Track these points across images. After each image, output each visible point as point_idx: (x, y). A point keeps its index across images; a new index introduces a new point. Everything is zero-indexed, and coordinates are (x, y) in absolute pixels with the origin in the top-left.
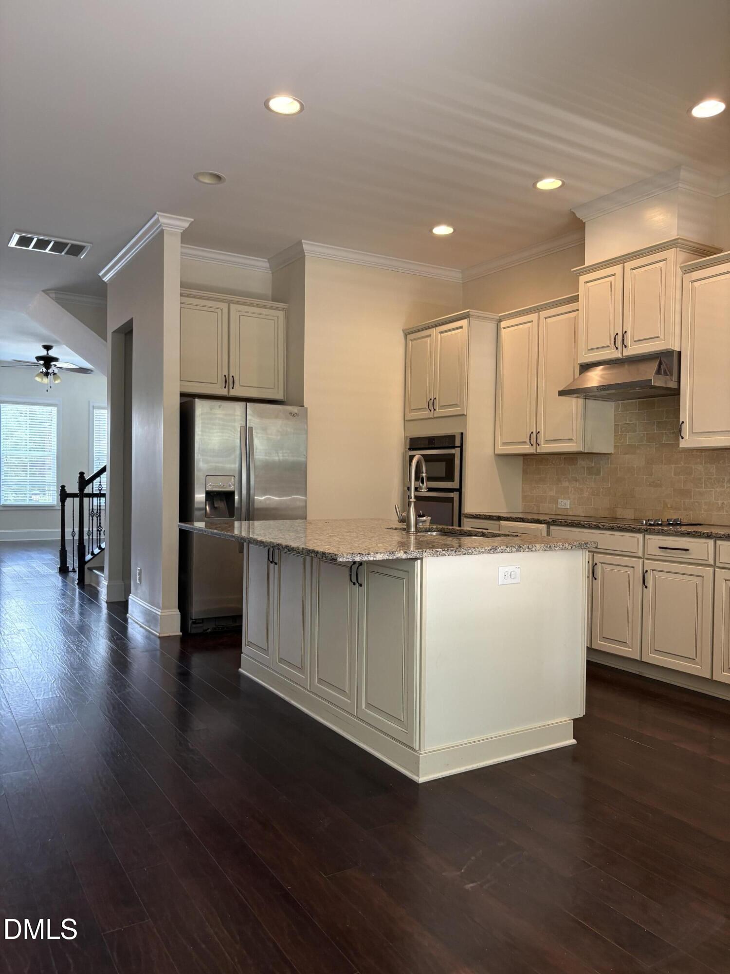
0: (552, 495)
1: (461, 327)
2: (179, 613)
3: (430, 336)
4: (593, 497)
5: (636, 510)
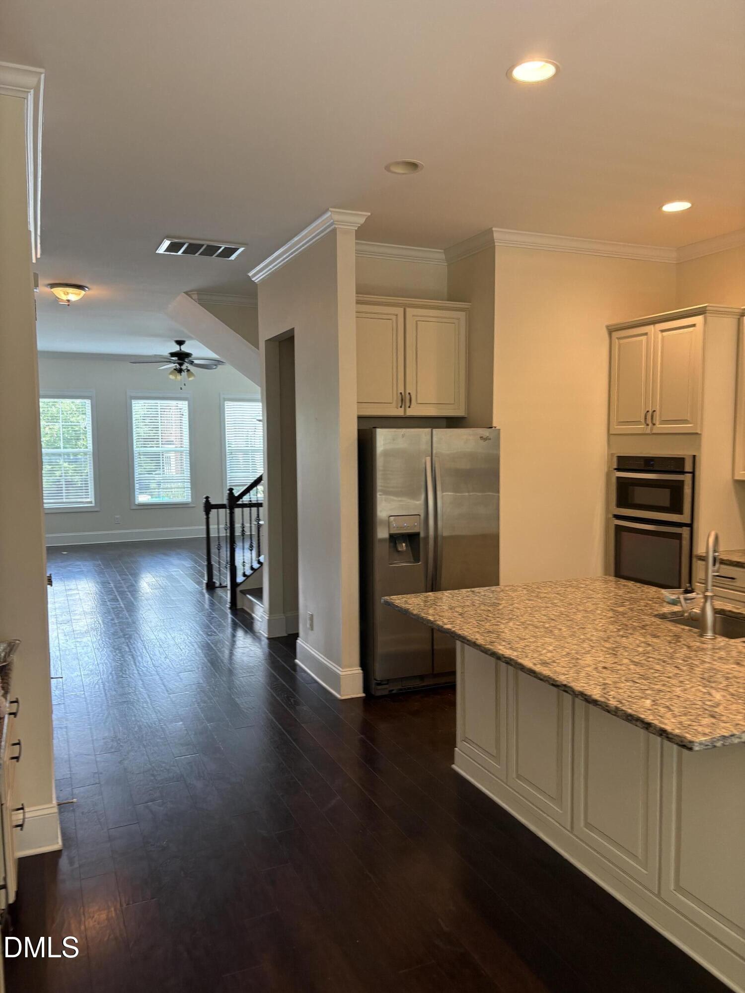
1: (693, 325)
2: (361, 671)
3: (646, 334)
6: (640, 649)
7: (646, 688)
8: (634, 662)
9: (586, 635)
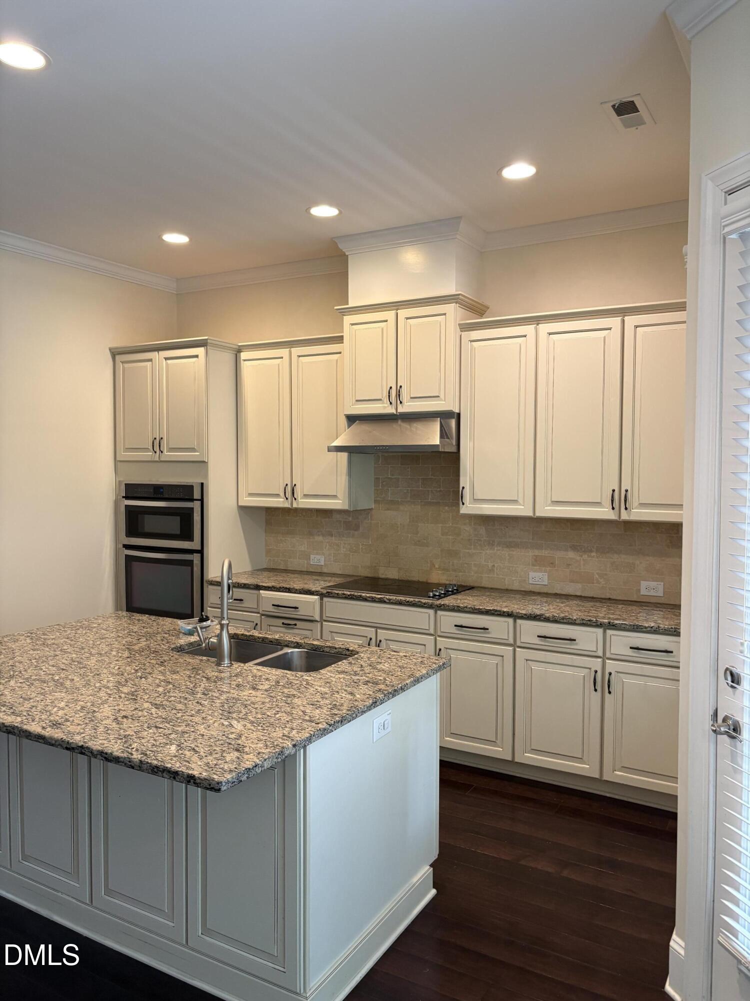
0: (303, 549)
1: (197, 356)
4: (351, 554)
5: (400, 569)
6: (161, 689)
7: (170, 732)
8: (156, 704)
9: (102, 682)
